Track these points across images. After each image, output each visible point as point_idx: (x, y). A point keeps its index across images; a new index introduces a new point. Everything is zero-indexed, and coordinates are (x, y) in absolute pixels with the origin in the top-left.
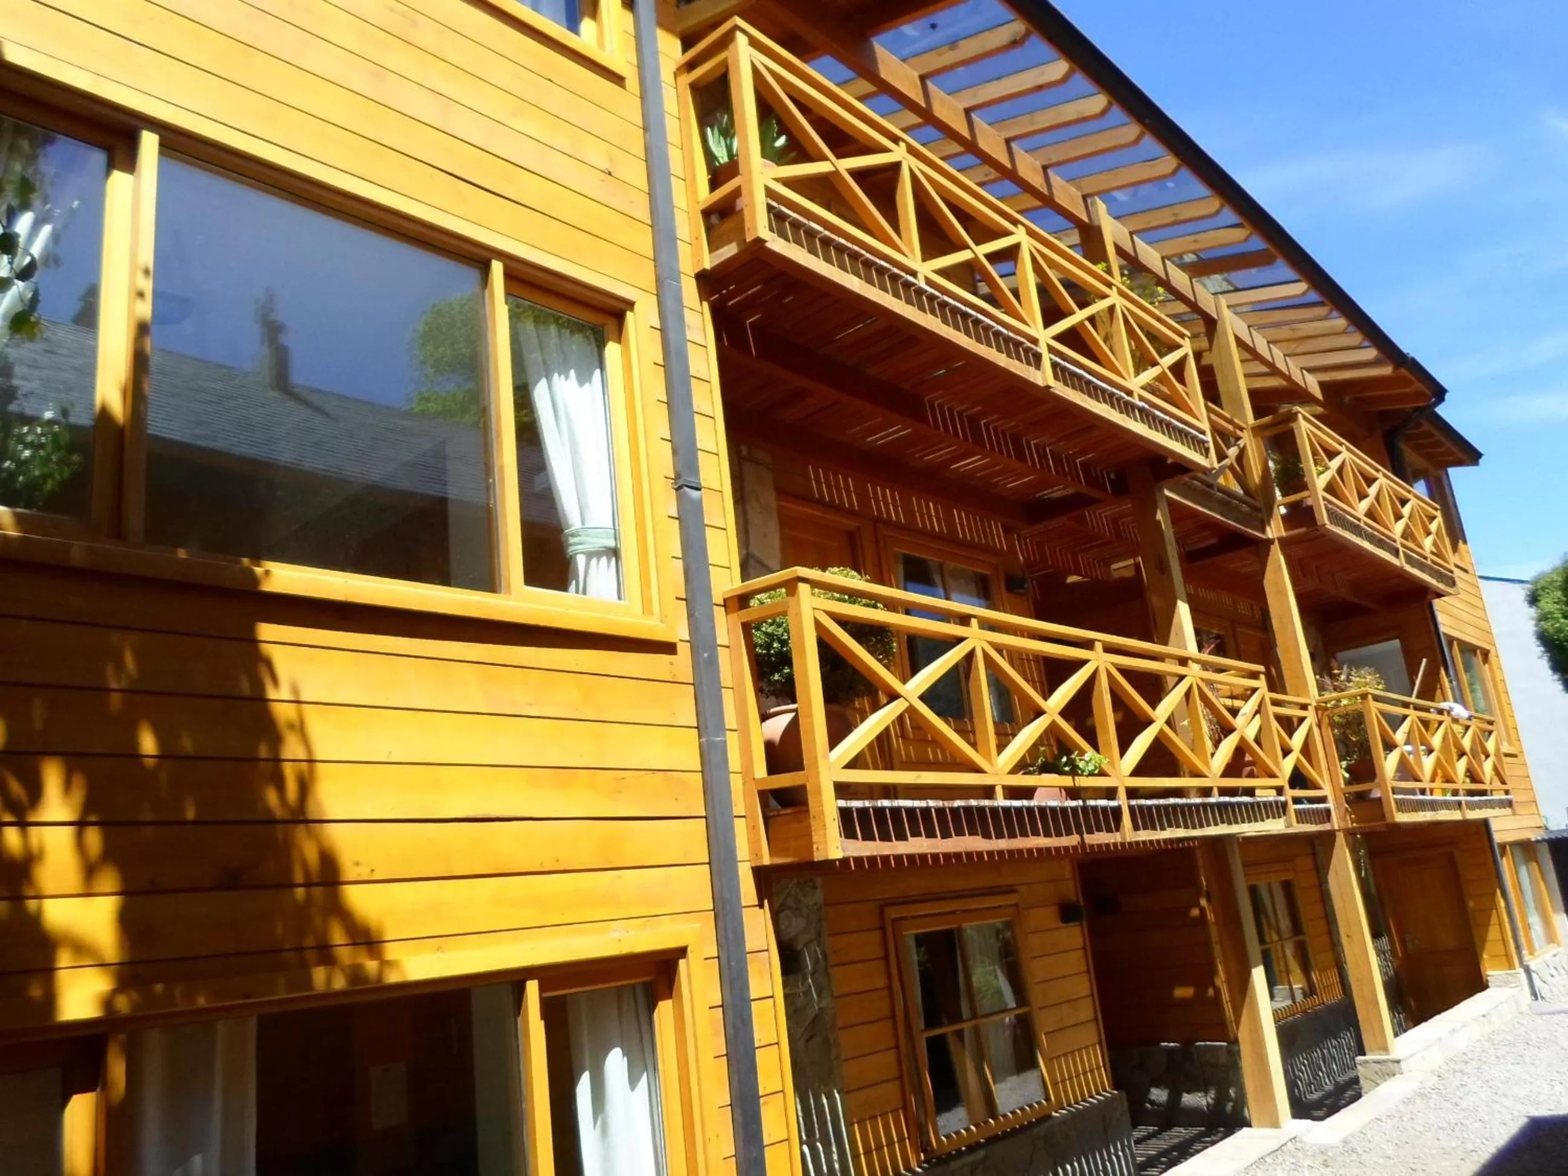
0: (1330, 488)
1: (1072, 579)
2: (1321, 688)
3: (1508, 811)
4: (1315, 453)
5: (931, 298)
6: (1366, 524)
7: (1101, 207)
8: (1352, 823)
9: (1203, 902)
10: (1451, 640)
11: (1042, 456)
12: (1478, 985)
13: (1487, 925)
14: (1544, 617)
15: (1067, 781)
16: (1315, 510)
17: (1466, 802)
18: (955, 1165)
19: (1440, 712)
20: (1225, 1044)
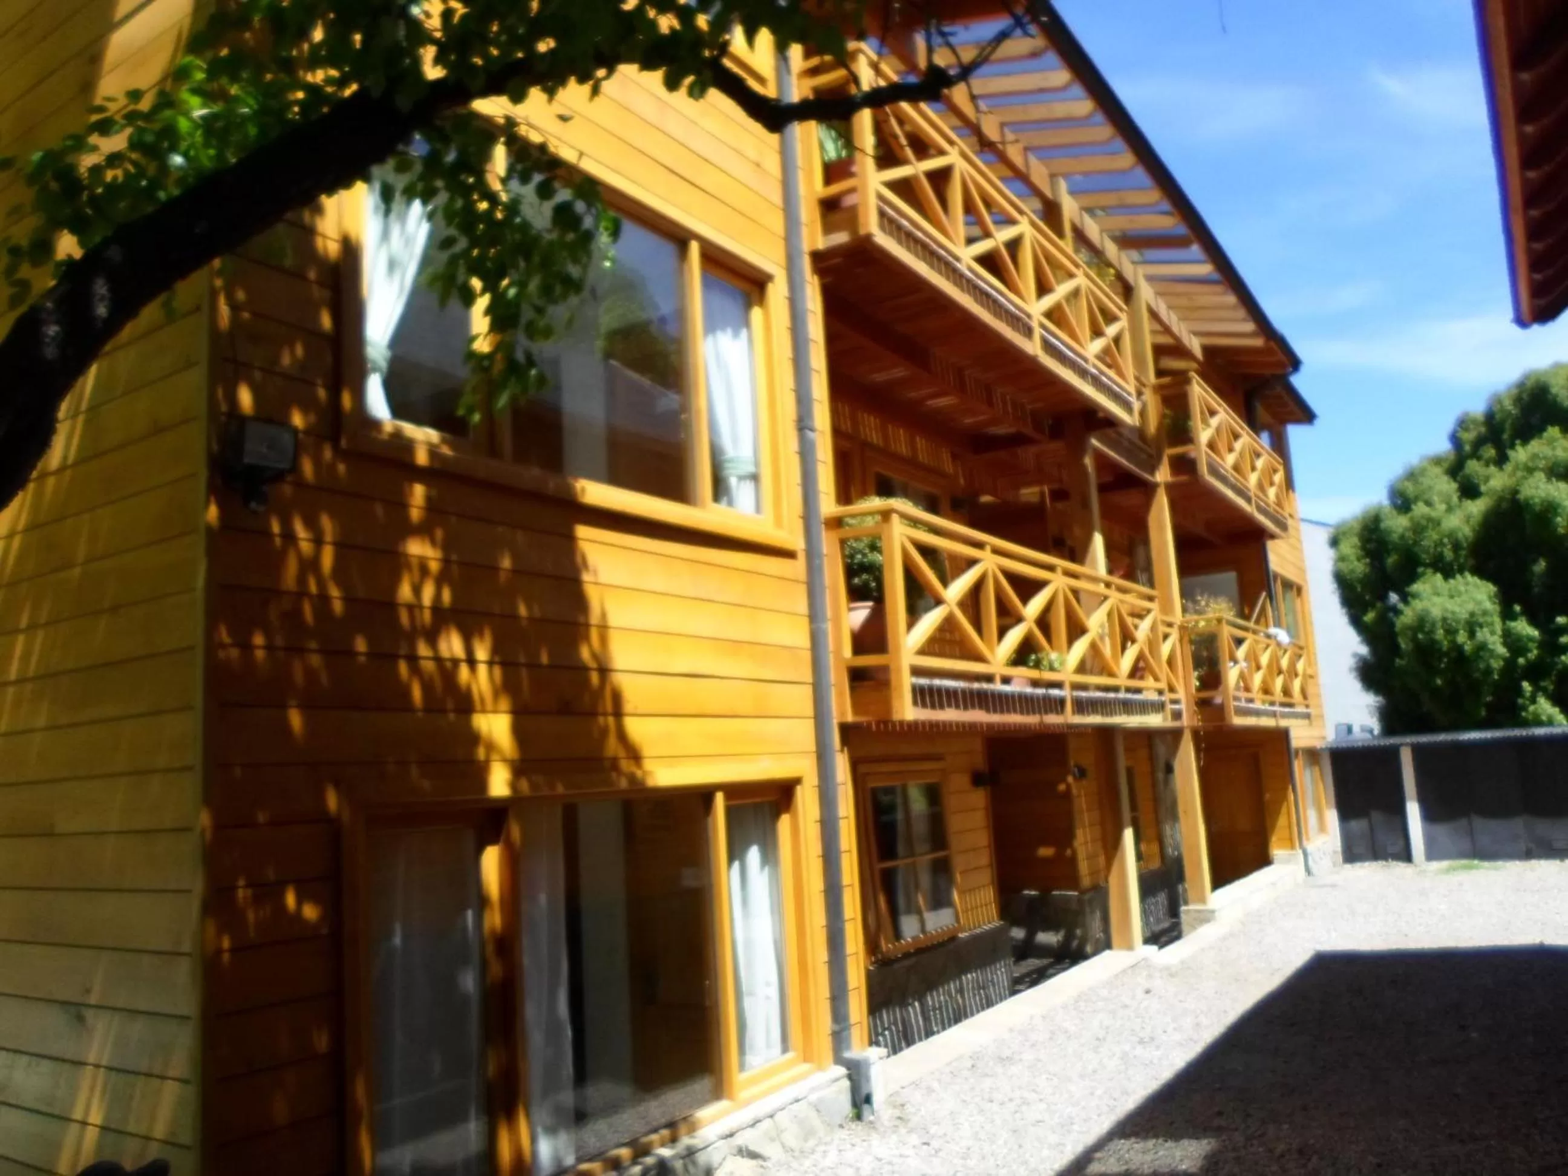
0: (1212, 445)
1: (986, 499)
2: (1185, 610)
3: (1306, 722)
4: (1202, 413)
5: (969, 281)
6: (1232, 475)
7: (1063, 185)
8: (1198, 722)
9: (1070, 779)
10: (1276, 576)
11: (1005, 403)
12: (1263, 860)
13: (1278, 813)
14: (1342, 559)
15: (1034, 674)
16: (1198, 462)
17: (1281, 712)
18: (896, 966)
19: (1268, 636)
20: (1076, 893)
